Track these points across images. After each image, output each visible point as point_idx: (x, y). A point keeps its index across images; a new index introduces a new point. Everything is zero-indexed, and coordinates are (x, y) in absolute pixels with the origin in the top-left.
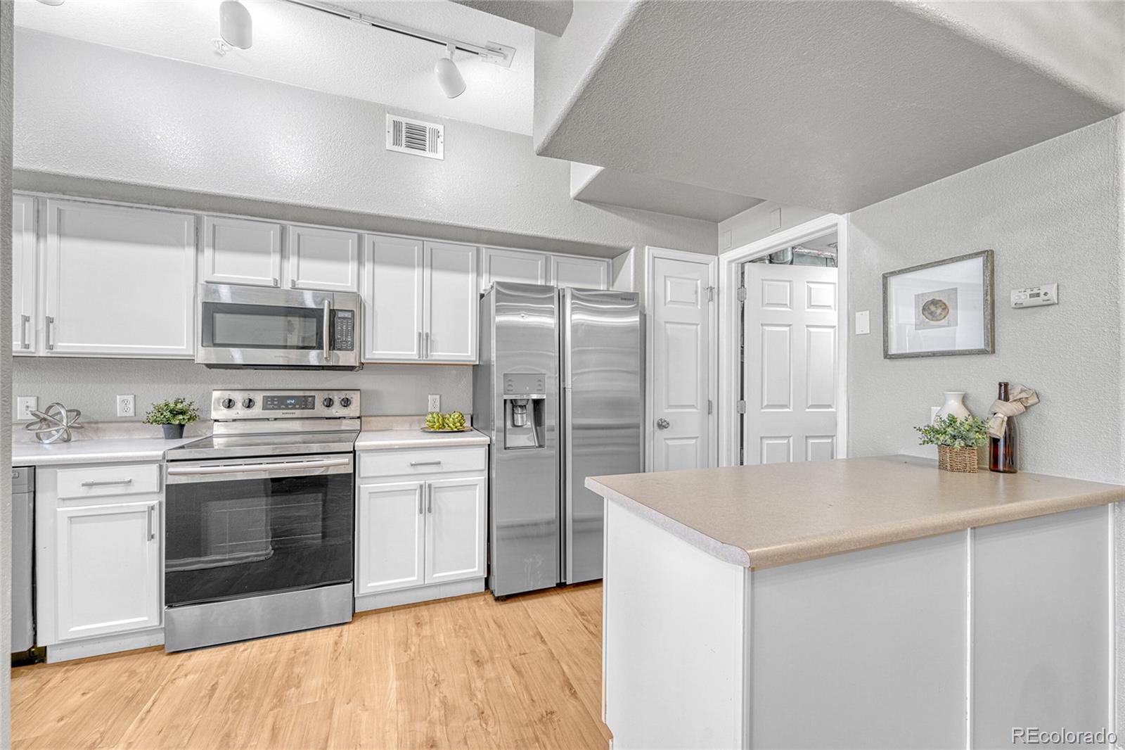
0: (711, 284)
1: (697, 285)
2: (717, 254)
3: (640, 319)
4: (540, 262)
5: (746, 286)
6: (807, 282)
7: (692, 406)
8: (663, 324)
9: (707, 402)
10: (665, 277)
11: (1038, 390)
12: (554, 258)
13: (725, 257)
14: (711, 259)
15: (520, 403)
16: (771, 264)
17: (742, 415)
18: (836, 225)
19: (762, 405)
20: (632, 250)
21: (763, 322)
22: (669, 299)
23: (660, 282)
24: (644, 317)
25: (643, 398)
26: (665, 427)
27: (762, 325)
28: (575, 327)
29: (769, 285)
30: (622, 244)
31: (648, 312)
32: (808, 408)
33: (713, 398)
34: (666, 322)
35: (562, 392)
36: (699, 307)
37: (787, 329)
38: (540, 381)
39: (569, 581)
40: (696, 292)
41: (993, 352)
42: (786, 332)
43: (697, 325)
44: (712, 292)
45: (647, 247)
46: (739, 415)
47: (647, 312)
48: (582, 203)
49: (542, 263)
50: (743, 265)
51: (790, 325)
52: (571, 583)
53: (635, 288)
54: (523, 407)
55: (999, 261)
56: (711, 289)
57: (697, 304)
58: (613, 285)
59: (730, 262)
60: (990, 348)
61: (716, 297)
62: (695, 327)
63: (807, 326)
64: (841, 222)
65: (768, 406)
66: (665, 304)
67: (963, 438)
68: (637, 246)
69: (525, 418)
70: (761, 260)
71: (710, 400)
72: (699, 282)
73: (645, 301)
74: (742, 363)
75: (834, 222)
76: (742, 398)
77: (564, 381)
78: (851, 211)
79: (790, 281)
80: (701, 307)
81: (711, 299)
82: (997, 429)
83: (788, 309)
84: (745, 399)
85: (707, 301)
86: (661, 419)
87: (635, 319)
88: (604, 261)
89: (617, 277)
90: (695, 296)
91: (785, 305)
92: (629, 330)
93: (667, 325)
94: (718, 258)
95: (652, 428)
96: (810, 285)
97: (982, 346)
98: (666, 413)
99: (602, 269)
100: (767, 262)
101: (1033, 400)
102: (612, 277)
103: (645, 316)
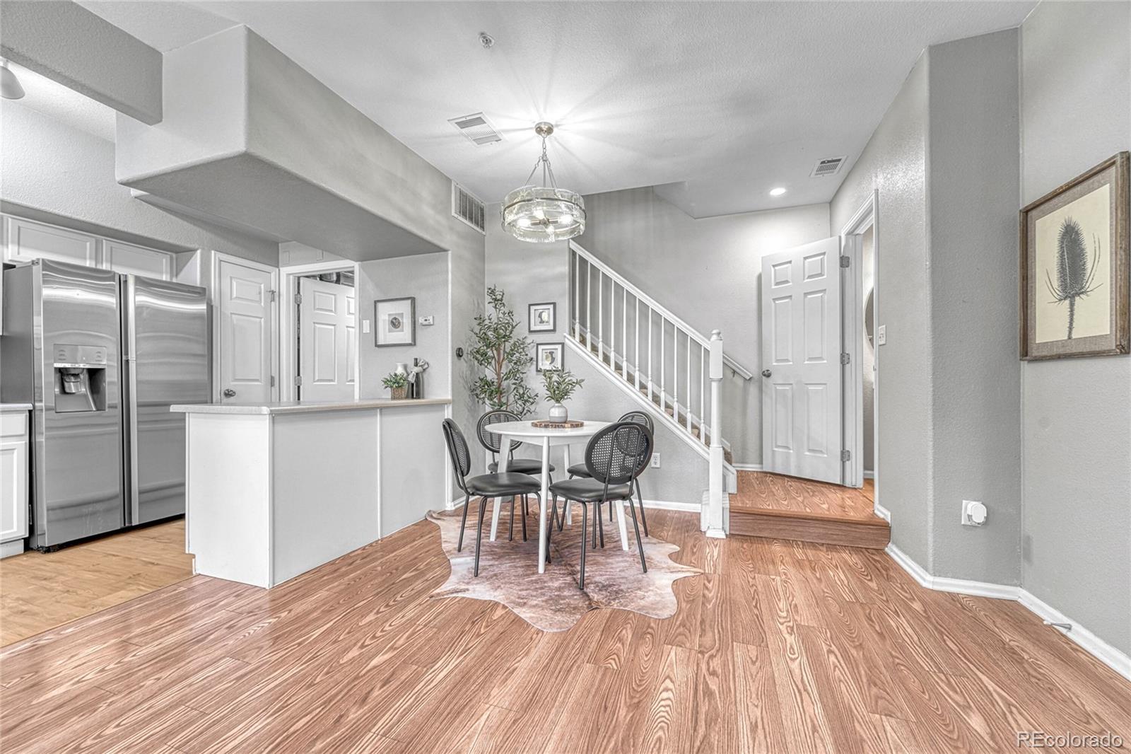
0: (273, 288)
1: (260, 287)
2: (277, 266)
3: (207, 307)
4: (88, 244)
5: (301, 293)
6: (347, 297)
7: (257, 380)
8: (230, 315)
9: (270, 378)
10: (231, 278)
11: (429, 363)
12: (106, 244)
13: (285, 270)
14: (274, 271)
15: (73, 372)
16: (320, 281)
17: (299, 387)
18: (353, 267)
19: (314, 379)
20: (199, 252)
21: (315, 321)
22: (234, 296)
23: (226, 282)
24: (210, 307)
25: (210, 380)
26: (231, 395)
27: (314, 323)
28: (139, 309)
29: (319, 295)
30: (189, 245)
31: (215, 303)
32: (348, 382)
33: (276, 375)
34: (232, 314)
35: (124, 365)
36: (262, 304)
37: (333, 327)
38: (99, 352)
39: (135, 522)
40: (260, 293)
41: (415, 345)
42: (331, 329)
43: (261, 318)
44: (273, 295)
45: (213, 252)
46: (296, 387)
47: (213, 303)
48: (143, 203)
49: (91, 245)
50: (299, 278)
51: (334, 325)
52: (137, 523)
53: (201, 283)
54: (76, 375)
55: (418, 303)
56: (273, 292)
57: (261, 302)
58: (177, 276)
59: (288, 275)
60: (414, 343)
61: (277, 299)
62: (258, 320)
63: (347, 327)
64: (356, 266)
65: (318, 381)
66: (231, 299)
67: (398, 383)
68: (203, 249)
69: (79, 387)
70: (314, 277)
71: (273, 375)
72: (262, 286)
73: (211, 295)
74: (299, 350)
75: (352, 265)
76: (299, 375)
77: (127, 354)
78: (362, 261)
79: (335, 295)
80: (264, 304)
81: (273, 300)
82: (412, 379)
83: (333, 314)
84: (301, 375)
85: (269, 301)
86: (228, 390)
87: (202, 307)
88: (166, 254)
89: (181, 270)
90: (258, 296)
91: (331, 311)
92: (195, 317)
93: (233, 316)
94: (279, 270)
95: (219, 397)
96: (349, 299)
97: (410, 342)
98: (231, 385)
99: (164, 260)
100: (318, 279)
101: (426, 366)
102: (177, 269)
103: (212, 306)
